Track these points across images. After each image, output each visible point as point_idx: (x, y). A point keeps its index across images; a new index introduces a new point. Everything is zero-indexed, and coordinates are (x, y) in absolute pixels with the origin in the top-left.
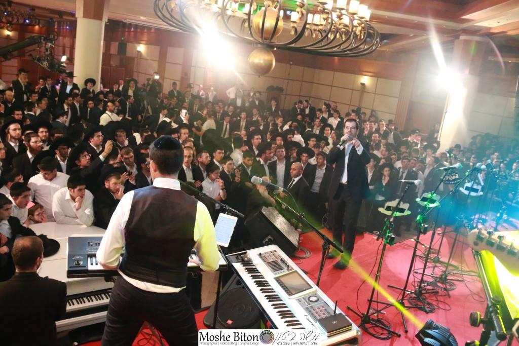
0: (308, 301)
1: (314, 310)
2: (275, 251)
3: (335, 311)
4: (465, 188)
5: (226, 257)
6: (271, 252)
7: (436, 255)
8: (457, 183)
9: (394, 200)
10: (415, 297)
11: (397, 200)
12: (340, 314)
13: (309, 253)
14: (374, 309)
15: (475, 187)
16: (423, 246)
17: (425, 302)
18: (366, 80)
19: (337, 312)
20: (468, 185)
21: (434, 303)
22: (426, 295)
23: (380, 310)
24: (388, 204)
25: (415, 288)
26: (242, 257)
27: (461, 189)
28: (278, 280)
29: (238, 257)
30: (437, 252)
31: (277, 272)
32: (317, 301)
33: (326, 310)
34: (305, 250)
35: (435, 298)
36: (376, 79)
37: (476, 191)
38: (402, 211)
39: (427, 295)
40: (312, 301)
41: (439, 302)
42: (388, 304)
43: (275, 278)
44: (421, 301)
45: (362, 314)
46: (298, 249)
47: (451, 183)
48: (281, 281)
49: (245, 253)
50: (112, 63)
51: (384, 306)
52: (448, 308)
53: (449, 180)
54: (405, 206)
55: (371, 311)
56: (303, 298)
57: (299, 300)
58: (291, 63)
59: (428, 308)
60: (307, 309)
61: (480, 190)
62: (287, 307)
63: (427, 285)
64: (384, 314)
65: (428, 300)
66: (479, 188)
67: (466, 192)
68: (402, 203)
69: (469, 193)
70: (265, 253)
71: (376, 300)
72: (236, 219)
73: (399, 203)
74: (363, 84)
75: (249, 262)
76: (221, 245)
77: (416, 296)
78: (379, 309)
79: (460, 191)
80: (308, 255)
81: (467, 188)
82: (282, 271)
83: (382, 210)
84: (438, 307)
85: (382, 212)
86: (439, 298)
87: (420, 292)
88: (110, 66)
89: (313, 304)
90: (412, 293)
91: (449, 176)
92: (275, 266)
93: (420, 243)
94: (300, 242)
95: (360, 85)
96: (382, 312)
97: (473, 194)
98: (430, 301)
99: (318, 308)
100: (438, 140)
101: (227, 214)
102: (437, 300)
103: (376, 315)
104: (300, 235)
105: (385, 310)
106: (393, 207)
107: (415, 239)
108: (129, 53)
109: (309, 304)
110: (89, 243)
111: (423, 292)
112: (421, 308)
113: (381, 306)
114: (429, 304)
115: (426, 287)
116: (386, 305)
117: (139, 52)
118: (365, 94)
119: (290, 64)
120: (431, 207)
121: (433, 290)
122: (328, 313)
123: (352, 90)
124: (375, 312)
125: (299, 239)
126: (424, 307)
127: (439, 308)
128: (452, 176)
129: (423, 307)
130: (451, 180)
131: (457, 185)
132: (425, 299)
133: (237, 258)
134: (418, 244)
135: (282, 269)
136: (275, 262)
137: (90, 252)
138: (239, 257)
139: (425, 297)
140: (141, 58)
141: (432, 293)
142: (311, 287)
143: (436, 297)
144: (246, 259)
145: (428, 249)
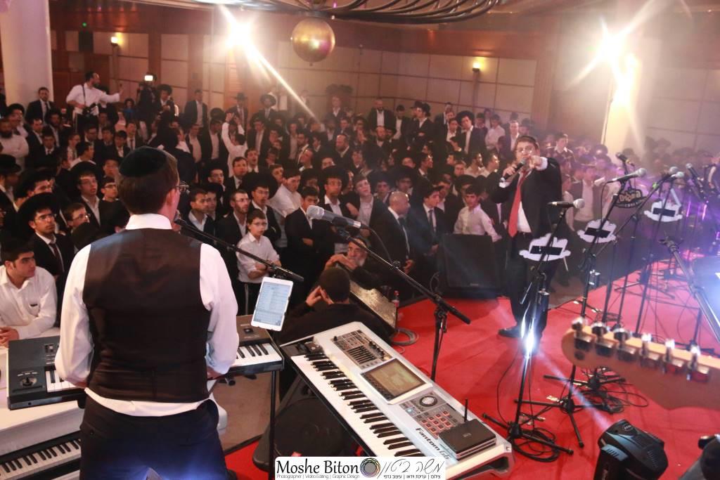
0: (419, 405)
1: (431, 418)
2: (360, 332)
3: (465, 418)
4: (652, 210)
5: (280, 349)
6: (353, 333)
7: (616, 323)
8: (639, 205)
9: (543, 235)
10: (588, 391)
11: (548, 236)
12: (475, 421)
13: (414, 336)
14: (527, 415)
15: (669, 207)
16: (593, 311)
17: (606, 397)
18: (480, 63)
19: (470, 418)
20: (658, 205)
21: (621, 397)
22: (605, 385)
23: (536, 416)
24: (535, 243)
25: (588, 377)
26: (306, 346)
27: (647, 213)
28: (367, 376)
29: (299, 346)
30: (616, 318)
31: (364, 364)
32: (434, 404)
33: (450, 417)
34: (408, 332)
35: (621, 390)
36: (496, 60)
37: (671, 213)
38: (558, 251)
39: (607, 386)
40: (427, 405)
41: (629, 395)
42: (548, 405)
43: (362, 374)
44: (599, 396)
45: (508, 424)
46: (397, 331)
47: (629, 205)
48: (373, 378)
49: (311, 339)
50: (71, 65)
51: (542, 408)
52: (643, 403)
53: (626, 202)
54: (561, 243)
55: (522, 418)
56: (412, 401)
57: (405, 406)
58: (361, 46)
59: (611, 405)
60: (418, 418)
61: (677, 212)
62: (386, 418)
63: (606, 371)
64: (542, 420)
65: (610, 393)
66: (676, 208)
67: (655, 217)
68: (555, 239)
69: (660, 219)
70: (344, 336)
71: (528, 400)
72: (291, 283)
73: (551, 240)
74: (477, 71)
75: (318, 352)
76: (270, 329)
77: (590, 389)
78: (534, 414)
79: (646, 216)
80: (413, 339)
81: (656, 211)
82: (373, 361)
83: (525, 254)
84: (627, 402)
85: (525, 257)
86: (626, 389)
87: (597, 381)
88: (68, 70)
89: (428, 410)
90: (583, 384)
91: (624, 195)
92: (361, 354)
93: (589, 306)
94: (399, 320)
95: (472, 72)
96: (540, 418)
97: (666, 219)
98: (614, 395)
99: (438, 415)
100: (602, 143)
101: (276, 277)
102: (625, 392)
103: (529, 423)
104: (397, 308)
105: (544, 414)
106: (542, 247)
107: (579, 302)
108: (98, 48)
109: (422, 411)
110: (47, 347)
111: (601, 381)
112: (602, 406)
113: (537, 409)
114: (612, 399)
115: (606, 374)
116: (544, 407)
117: (115, 45)
118: (481, 85)
119: (360, 48)
120: (603, 244)
121: (615, 376)
122: (455, 421)
123: (461, 81)
124: (527, 419)
125: (397, 316)
126: (606, 405)
127: (629, 404)
128: (630, 194)
129: (603, 404)
130: (629, 200)
131: (639, 207)
132: (605, 392)
133: (298, 348)
134: (587, 309)
135: (372, 358)
136: (361, 348)
137: (48, 361)
138: (302, 346)
139: (604, 390)
140: (119, 56)
141: (615, 381)
142: (422, 383)
143: (623, 388)
144: (313, 348)
145: (602, 315)
